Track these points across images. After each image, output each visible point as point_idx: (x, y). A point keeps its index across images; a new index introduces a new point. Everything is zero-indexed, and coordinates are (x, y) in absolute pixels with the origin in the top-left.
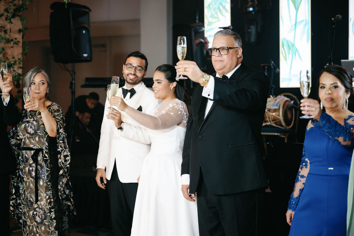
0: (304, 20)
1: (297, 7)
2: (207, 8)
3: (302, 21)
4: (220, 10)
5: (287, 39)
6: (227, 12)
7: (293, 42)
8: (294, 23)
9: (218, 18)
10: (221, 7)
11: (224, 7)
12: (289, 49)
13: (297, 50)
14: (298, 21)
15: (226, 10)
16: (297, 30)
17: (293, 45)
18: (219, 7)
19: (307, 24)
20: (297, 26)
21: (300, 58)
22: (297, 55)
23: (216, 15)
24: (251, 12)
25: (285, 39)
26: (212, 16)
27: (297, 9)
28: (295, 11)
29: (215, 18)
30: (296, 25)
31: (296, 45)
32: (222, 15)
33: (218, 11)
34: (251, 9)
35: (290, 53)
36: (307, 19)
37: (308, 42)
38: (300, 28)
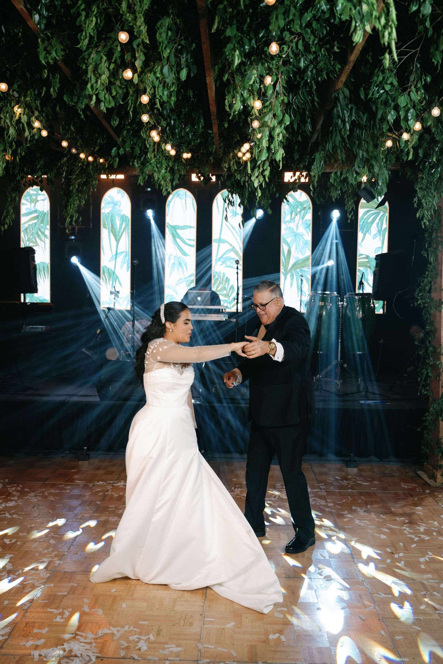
0: (124, 252)
1: (118, 240)
2: (23, 231)
3: (122, 253)
4: (39, 236)
5: (108, 267)
6: (47, 238)
7: (113, 270)
8: (115, 253)
9: (36, 242)
10: (40, 233)
11: (43, 233)
12: (110, 276)
13: (117, 277)
14: (118, 252)
15: (45, 236)
16: (117, 259)
17: (114, 273)
18: (37, 232)
19: (127, 256)
20: (117, 257)
21: (120, 284)
22: (117, 281)
23: (34, 240)
24: (72, 239)
25: (106, 267)
26: (29, 240)
27: (118, 241)
28: (116, 243)
29: (33, 242)
30: (116, 254)
31: (117, 272)
32: (41, 240)
33: (36, 236)
34: (73, 237)
35: (110, 280)
36: (127, 251)
37: (128, 271)
38: (120, 259)
